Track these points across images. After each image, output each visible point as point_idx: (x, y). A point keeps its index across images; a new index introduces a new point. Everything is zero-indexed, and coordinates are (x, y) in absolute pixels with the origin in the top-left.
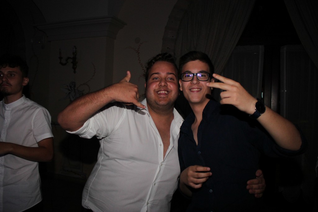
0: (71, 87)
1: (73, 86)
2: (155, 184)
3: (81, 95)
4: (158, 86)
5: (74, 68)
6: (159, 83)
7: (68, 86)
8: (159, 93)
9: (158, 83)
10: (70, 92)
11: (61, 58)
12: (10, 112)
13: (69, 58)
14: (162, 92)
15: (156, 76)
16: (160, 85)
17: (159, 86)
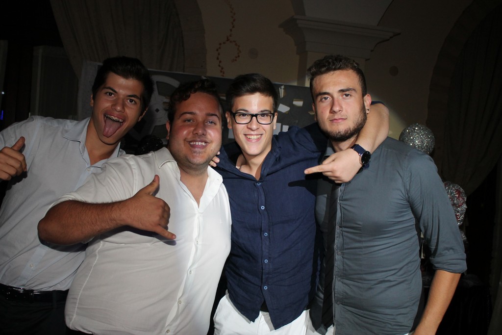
2: (190, 271)
4: (191, 134)
6: (195, 130)
8: (192, 143)
9: (192, 129)
14: (197, 143)
15: (188, 116)
16: (195, 132)
17: (193, 134)
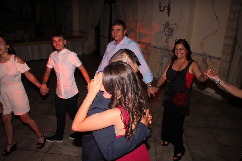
0: (166, 25)
1: (167, 25)
3: (172, 31)
5: (169, 13)
7: (164, 24)
10: (165, 28)
11: (160, 7)
12: (60, 56)
13: (165, 6)
